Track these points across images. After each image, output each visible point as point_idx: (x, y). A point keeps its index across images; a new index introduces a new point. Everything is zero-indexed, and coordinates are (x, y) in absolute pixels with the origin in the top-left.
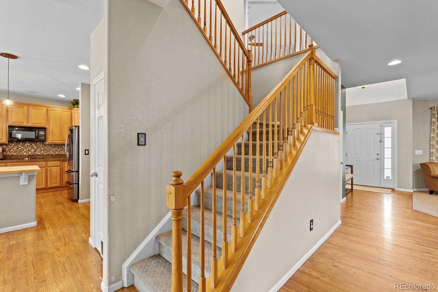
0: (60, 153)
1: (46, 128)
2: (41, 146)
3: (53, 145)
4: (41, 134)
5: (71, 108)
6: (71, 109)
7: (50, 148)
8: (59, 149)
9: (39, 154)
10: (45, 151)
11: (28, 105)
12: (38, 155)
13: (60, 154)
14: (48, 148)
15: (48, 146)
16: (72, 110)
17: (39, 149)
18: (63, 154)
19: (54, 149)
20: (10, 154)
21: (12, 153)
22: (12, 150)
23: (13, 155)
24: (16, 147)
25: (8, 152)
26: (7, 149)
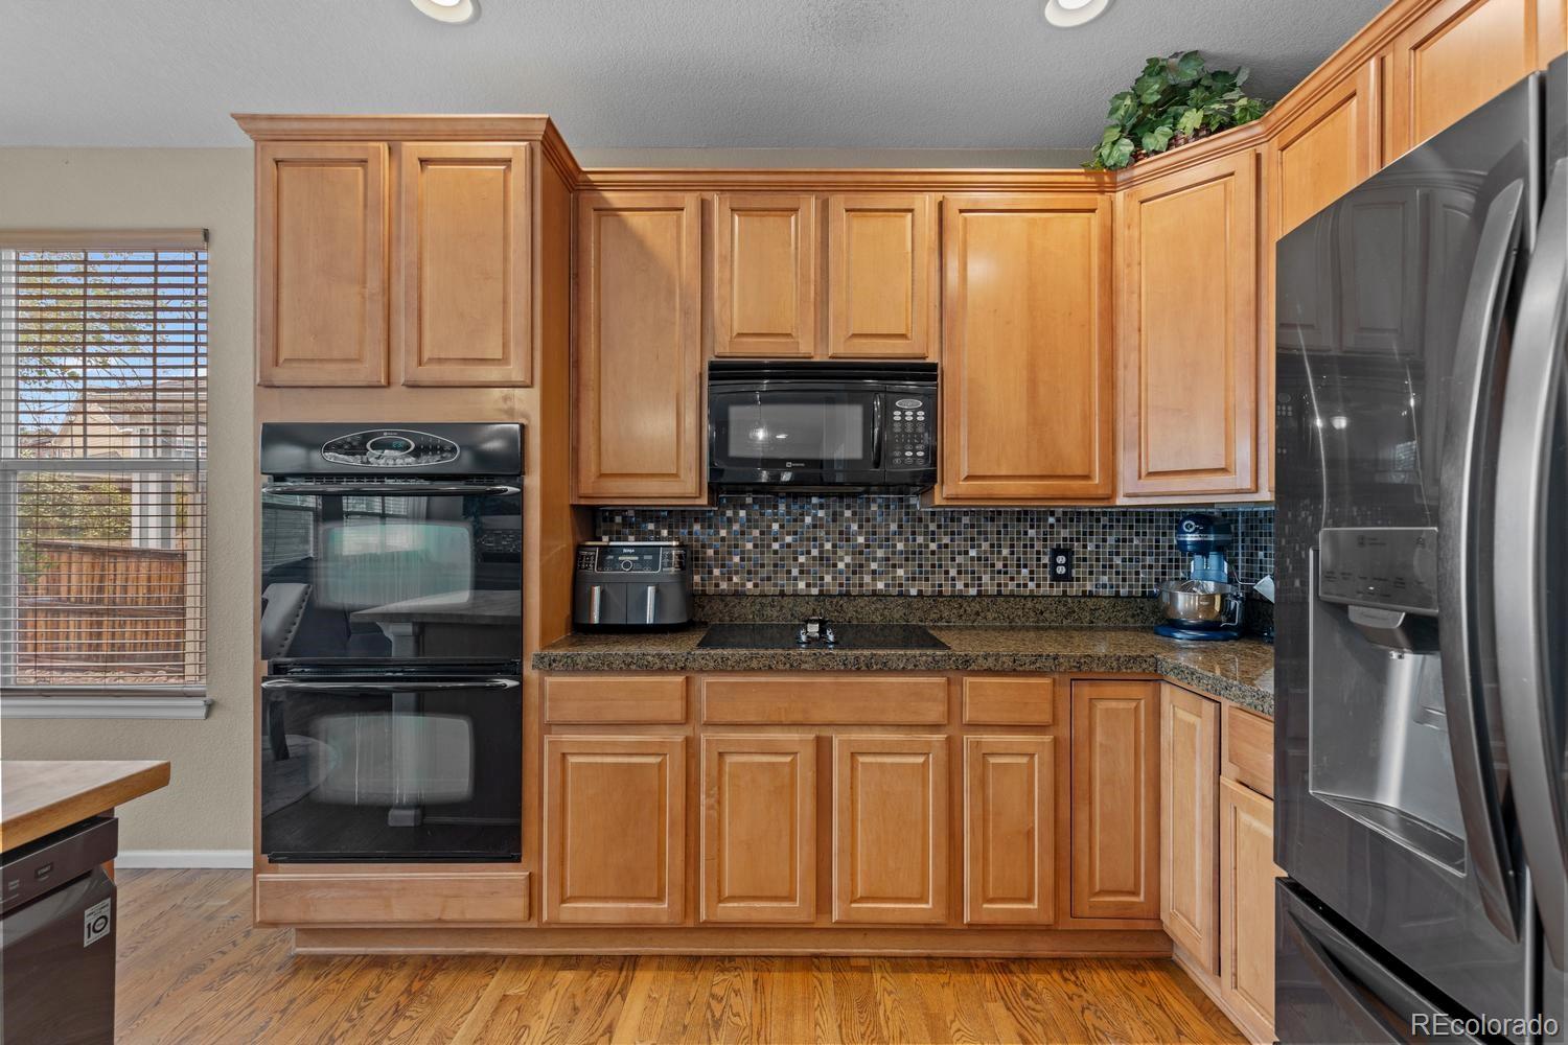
0: (1012, 586)
1: (934, 367)
2: (894, 527)
3: (966, 520)
4: (903, 421)
5: (1115, 169)
6: (1106, 177)
7: (946, 540)
8: (1005, 552)
9: (880, 585)
10: (913, 566)
11: (823, 189)
12: (874, 593)
13: (1012, 595)
14: (933, 546)
15: (933, 527)
16: (1114, 188)
17: (880, 553)
18: (1032, 596)
19: (973, 553)
20: (724, 586)
21: (735, 579)
22: (737, 559)
23: (738, 594)
24: (756, 533)
25: (716, 572)
26: (710, 552)
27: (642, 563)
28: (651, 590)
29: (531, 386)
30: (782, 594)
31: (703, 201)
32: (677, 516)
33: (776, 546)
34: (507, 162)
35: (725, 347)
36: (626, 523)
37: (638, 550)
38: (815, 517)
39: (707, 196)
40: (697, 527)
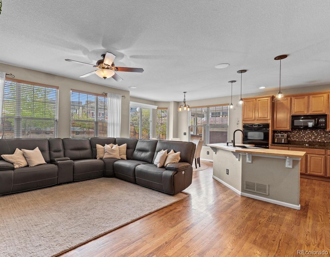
1: (326, 115)
2: (322, 133)
4: (321, 121)
10: (326, 138)
11: (308, 95)
12: (318, 142)
14: (329, 136)
15: (329, 133)
17: (319, 137)
20: (293, 140)
21: (295, 139)
22: (295, 137)
23: (295, 141)
24: (298, 134)
25: (292, 138)
26: (291, 136)
27: (282, 137)
28: (283, 139)
29: (270, 120)
30: (302, 141)
31: (291, 98)
32: (286, 132)
33: (301, 135)
34: (268, 100)
35: (293, 113)
36: (279, 132)
37: (281, 135)
38: (308, 132)
39: (291, 97)
40: (289, 133)
